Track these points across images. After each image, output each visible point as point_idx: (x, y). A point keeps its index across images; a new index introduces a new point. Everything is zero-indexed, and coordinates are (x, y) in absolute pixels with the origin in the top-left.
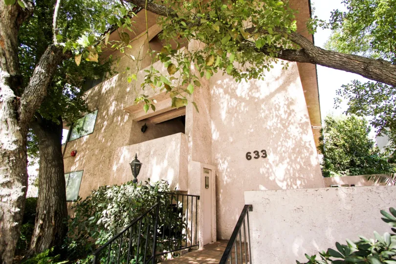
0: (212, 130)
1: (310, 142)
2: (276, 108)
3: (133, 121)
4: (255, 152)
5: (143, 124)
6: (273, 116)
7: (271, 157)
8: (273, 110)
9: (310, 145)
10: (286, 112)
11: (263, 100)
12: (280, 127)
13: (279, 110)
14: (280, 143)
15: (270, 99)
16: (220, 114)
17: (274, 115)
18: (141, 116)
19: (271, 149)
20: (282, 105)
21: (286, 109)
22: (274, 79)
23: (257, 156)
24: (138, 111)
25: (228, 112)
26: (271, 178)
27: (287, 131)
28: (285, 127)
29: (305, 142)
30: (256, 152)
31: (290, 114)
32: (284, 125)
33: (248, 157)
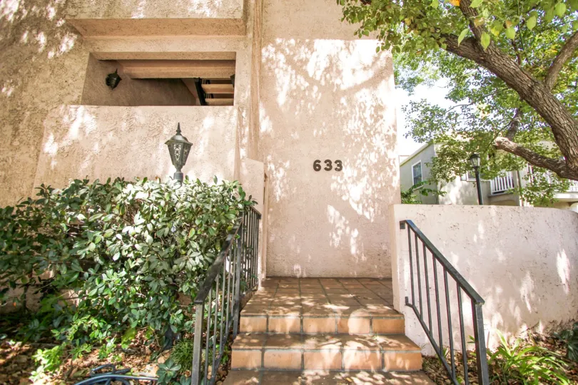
0: (261, 117)
1: (394, 159)
2: (360, 107)
3: (91, 55)
4: (326, 162)
5: (111, 70)
6: (355, 117)
7: (347, 171)
8: (357, 109)
9: (394, 163)
10: (372, 116)
11: (344, 93)
12: (363, 134)
13: (364, 112)
14: (360, 155)
15: (354, 93)
16: (276, 95)
17: (357, 116)
18: (115, 50)
19: (348, 161)
20: (368, 105)
21: (373, 113)
22: (362, 66)
23: (328, 167)
24: (105, 37)
25: (290, 94)
26: (344, 198)
27: (371, 141)
28: (369, 135)
29: (390, 160)
30: (328, 162)
31: (376, 121)
32: (368, 133)
33: (317, 166)
